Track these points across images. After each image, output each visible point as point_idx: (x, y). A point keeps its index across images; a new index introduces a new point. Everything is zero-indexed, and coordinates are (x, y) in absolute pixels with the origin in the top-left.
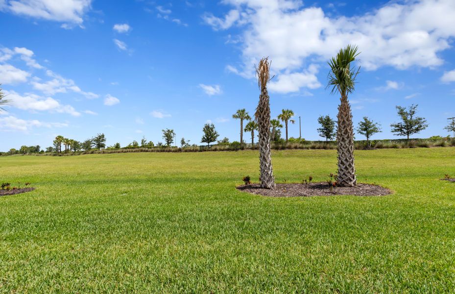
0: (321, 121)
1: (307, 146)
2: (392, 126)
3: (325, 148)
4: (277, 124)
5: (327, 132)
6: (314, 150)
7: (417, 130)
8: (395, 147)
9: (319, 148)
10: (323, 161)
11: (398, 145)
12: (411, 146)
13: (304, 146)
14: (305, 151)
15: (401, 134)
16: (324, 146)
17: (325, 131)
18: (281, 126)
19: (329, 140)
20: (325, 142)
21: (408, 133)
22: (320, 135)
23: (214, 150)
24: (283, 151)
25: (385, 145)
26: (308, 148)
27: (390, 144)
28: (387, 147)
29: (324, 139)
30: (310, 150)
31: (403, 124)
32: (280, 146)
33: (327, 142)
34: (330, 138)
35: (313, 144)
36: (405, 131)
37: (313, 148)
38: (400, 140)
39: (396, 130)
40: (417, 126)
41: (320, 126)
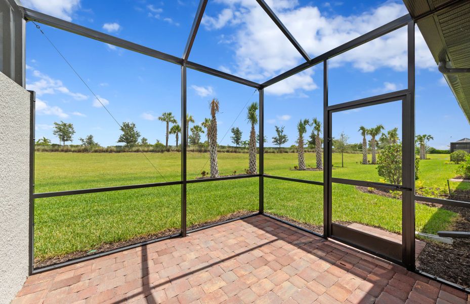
0: (233, 131)
1: (224, 150)
2: (273, 138)
3: (235, 152)
4: (200, 130)
5: (237, 139)
6: (228, 153)
7: (284, 142)
8: (273, 152)
9: (232, 152)
10: (237, 161)
11: (275, 151)
12: (281, 152)
13: (221, 150)
14: (222, 154)
15: (276, 144)
16: (235, 150)
17: (236, 139)
18: (203, 132)
19: (238, 146)
20: (235, 147)
21: (280, 144)
22: (232, 142)
23: (135, 152)
24: (205, 154)
25: (269, 151)
26: (224, 152)
27: (272, 150)
28: (270, 152)
29: (235, 145)
30: (226, 153)
31: (278, 138)
32: (203, 149)
33: (237, 147)
34: (238, 144)
35: (227, 149)
36: (279, 142)
37: (228, 151)
38: (276, 148)
39: (274, 142)
40: (284, 140)
41: (232, 135)
